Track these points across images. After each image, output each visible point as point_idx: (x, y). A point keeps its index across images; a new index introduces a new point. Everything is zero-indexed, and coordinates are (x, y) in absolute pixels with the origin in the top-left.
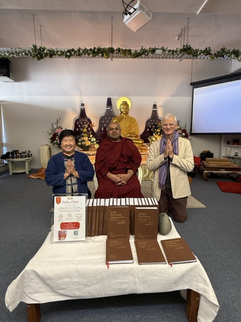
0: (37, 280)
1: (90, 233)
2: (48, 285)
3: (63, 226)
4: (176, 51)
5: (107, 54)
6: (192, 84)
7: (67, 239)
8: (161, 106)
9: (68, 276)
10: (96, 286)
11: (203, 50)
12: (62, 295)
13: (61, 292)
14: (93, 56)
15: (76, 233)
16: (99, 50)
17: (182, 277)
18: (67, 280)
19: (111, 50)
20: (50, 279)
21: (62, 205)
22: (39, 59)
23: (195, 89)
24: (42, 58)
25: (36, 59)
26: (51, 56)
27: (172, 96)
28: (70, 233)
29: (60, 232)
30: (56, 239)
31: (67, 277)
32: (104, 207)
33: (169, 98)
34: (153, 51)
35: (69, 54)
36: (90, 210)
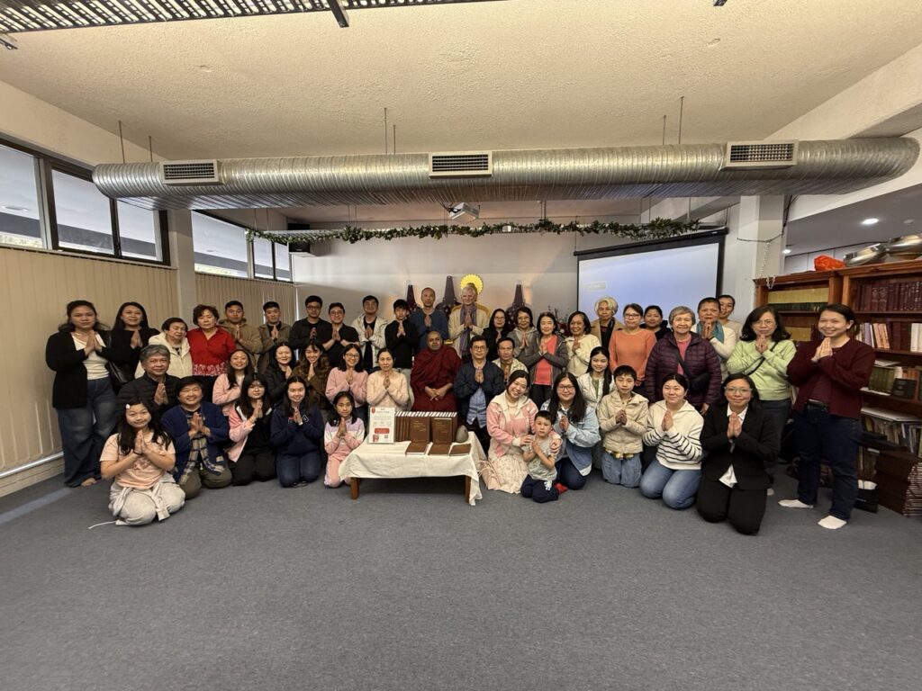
0: (358, 462)
1: (398, 439)
2: (365, 466)
3: (377, 431)
4: (531, 228)
5: (437, 235)
6: (576, 254)
7: (380, 441)
8: (528, 288)
9: (379, 460)
10: (397, 469)
11: (567, 224)
12: (375, 474)
13: (374, 471)
14: (421, 237)
15: (386, 437)
16: (428, 229)
17: (457, 466)
18: (377, 462)
19: (444, 229)
20: (367, 461)
21: (376, 414)
22: (353, 242)
23: (581, 262)
24: (356, 239)
25: (348, 242)
26: (368, 238)
27: (545, 272)
28: (382, 436)
29: (374, 436)
30: (371, 441)
31: (377, 460)
32: (410, 417)
33: (543, 274)
34: (499, 228)
35: (390, 235)
36: (398, 420)
